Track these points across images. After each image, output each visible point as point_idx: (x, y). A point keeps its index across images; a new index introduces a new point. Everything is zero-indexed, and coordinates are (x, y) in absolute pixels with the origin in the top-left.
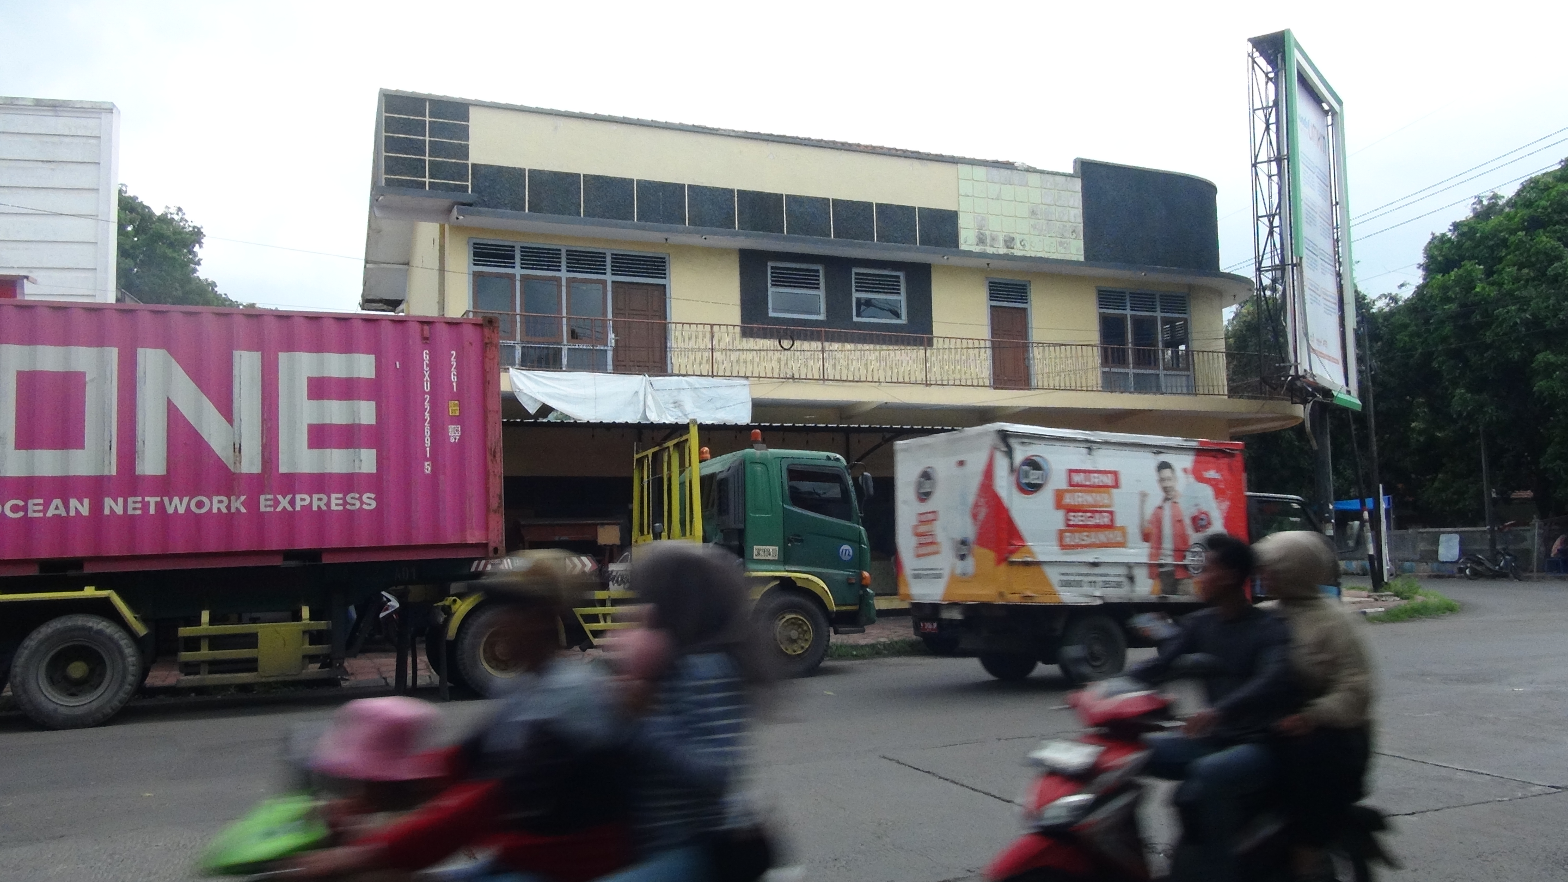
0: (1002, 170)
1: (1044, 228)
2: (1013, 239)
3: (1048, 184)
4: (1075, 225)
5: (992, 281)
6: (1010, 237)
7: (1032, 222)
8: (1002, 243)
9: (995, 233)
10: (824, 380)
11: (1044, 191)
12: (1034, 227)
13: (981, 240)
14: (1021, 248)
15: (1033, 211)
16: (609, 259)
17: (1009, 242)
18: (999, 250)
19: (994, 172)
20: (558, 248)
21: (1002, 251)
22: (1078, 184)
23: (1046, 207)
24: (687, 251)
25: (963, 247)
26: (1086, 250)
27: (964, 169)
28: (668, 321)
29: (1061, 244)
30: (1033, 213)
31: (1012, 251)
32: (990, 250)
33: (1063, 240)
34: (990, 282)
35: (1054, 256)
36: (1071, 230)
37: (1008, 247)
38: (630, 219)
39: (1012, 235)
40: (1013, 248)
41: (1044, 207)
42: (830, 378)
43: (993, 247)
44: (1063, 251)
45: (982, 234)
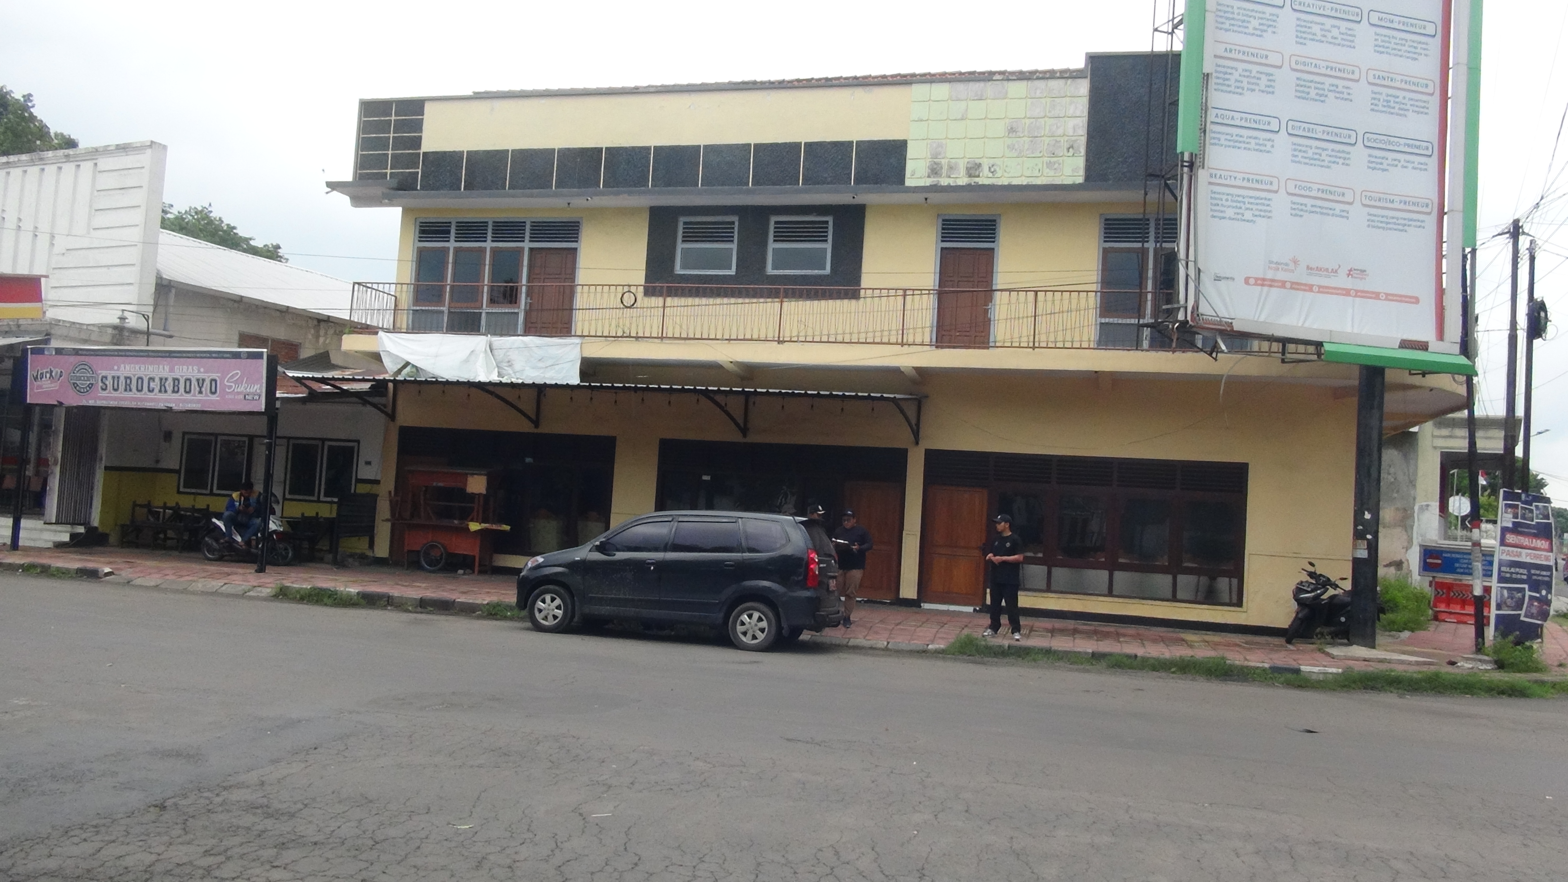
0: (971, 84)
1: (1026, 146)
2: (980, 165)
3: (1038, 92)
4: (1073, 138)
5: (947, 218)
6: (976, 164)
7: (1009, 141)
8: (962, 171)
9: (953, 161)
10: (662, 338)
11: (1029, 101)
12: (1011, 147)
13: (934, 171)
14: (990, 175)
15: (1012, 128)
16: (528, 228)
17: (973, 169)
18: (958, 180)
19: (960, 87)
20: (486, 220)
21: (963, 181)
22: (1083, 87)
23: (1032, 120)
24: (599, 213)
25: (909, 182)
26: (1088, 169)
27: (919, 90)
28: (576, 283)
29: (1050, 165)
30: (1012, 130)
31: (977, 180)
32: (944, 182)
33: (1053, 160)
34: (943, 220)
35: (1038, 182)
36: (1066, 145)
37: (970, 176)
38: (548, 188)
39: (978, 161)
40: (979, 176)
41: (1028, 121)
42: (668, 336)
43: (949, 177)
44: (1052, 173)
45: (935, 163)
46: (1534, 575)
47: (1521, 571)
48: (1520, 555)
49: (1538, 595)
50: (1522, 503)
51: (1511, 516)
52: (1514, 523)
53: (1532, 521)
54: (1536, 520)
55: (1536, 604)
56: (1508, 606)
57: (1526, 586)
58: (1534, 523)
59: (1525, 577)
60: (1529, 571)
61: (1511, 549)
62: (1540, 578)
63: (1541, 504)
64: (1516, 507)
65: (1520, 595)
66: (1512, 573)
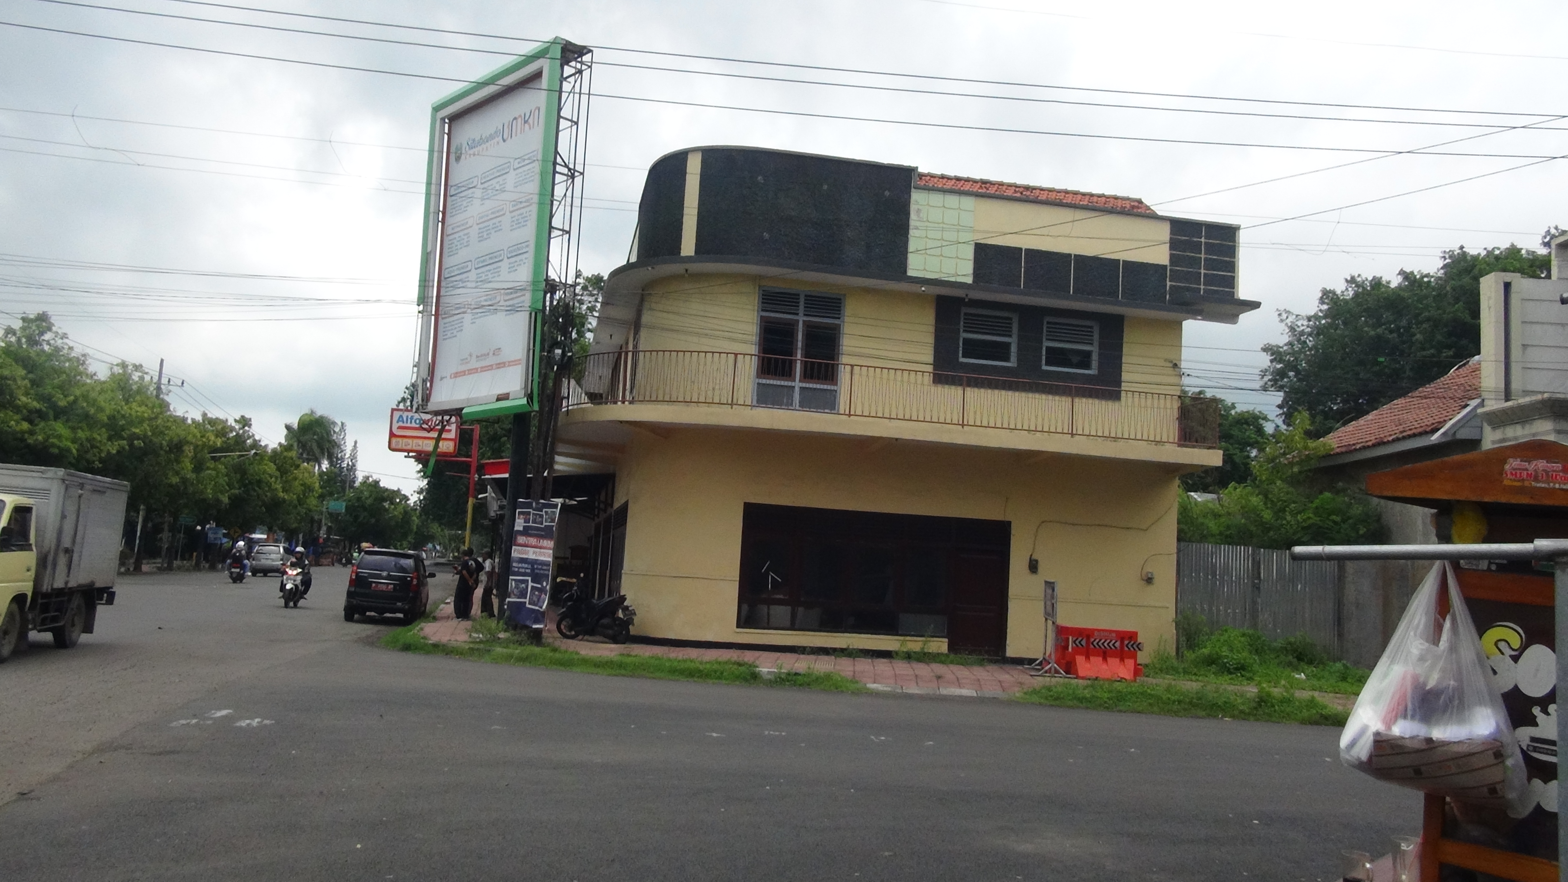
46: (537, 568)
47: (526, 566)
48: (527, 553)
49: (539, 586)
50: (534, 510)
51: (522, 521)
52: (524, 527)
53: (542, 524)
54: (545, 524)
55: (537, 593)
56: (514, 595)
57: (530, 579)
58: (543, 526)
59: (528, 571)
60: (533, 566)
61: (520, 548)
62: (542, 572)
63: (549, 510)
64: (529, 513)
65: (523, 585)
66: (519, 568)
